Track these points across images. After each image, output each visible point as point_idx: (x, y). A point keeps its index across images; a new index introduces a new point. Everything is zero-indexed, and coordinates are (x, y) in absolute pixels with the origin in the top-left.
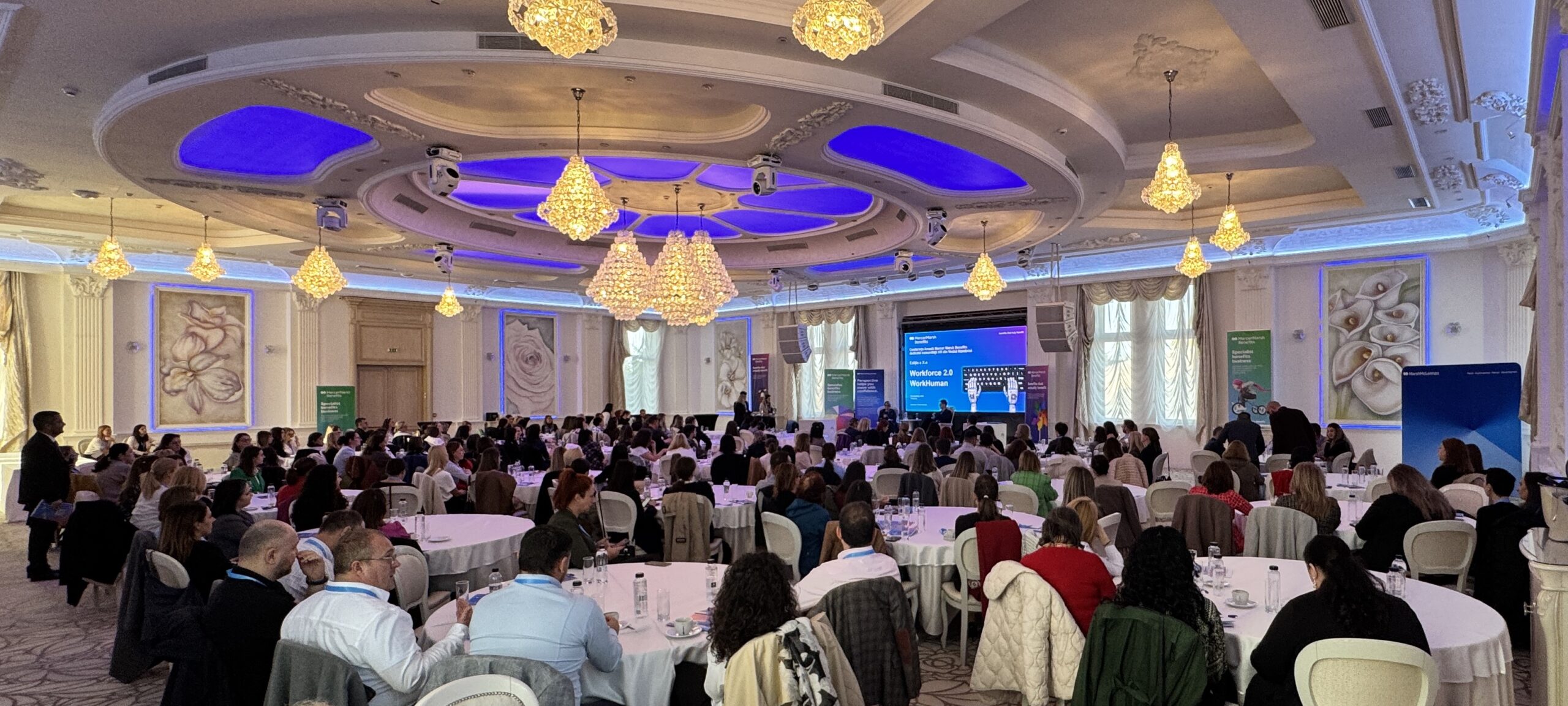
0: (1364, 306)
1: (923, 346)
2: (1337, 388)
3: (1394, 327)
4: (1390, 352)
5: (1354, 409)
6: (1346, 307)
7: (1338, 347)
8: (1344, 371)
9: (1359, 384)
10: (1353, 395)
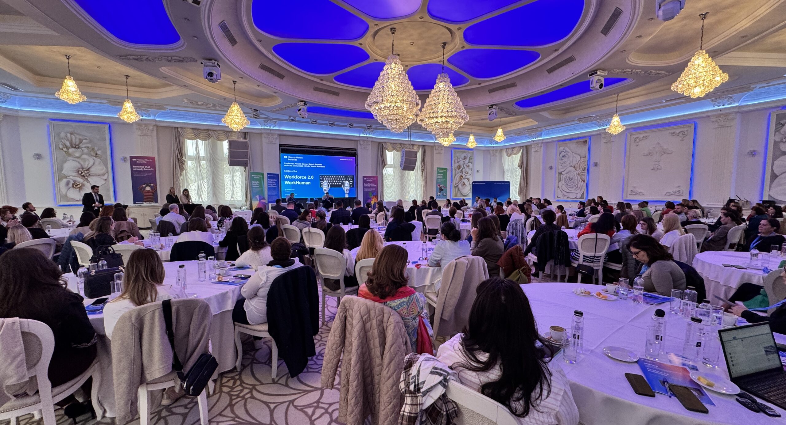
0: (461, 163)
1: (294, 162)
2: (455, 187)
3: (467, 170)
4: (467, 177)
5: (459, 194)
6: (458, 162)
7: (456, 175)
8: (457, 182)
9: (460, 186)
10: (459, 190)
